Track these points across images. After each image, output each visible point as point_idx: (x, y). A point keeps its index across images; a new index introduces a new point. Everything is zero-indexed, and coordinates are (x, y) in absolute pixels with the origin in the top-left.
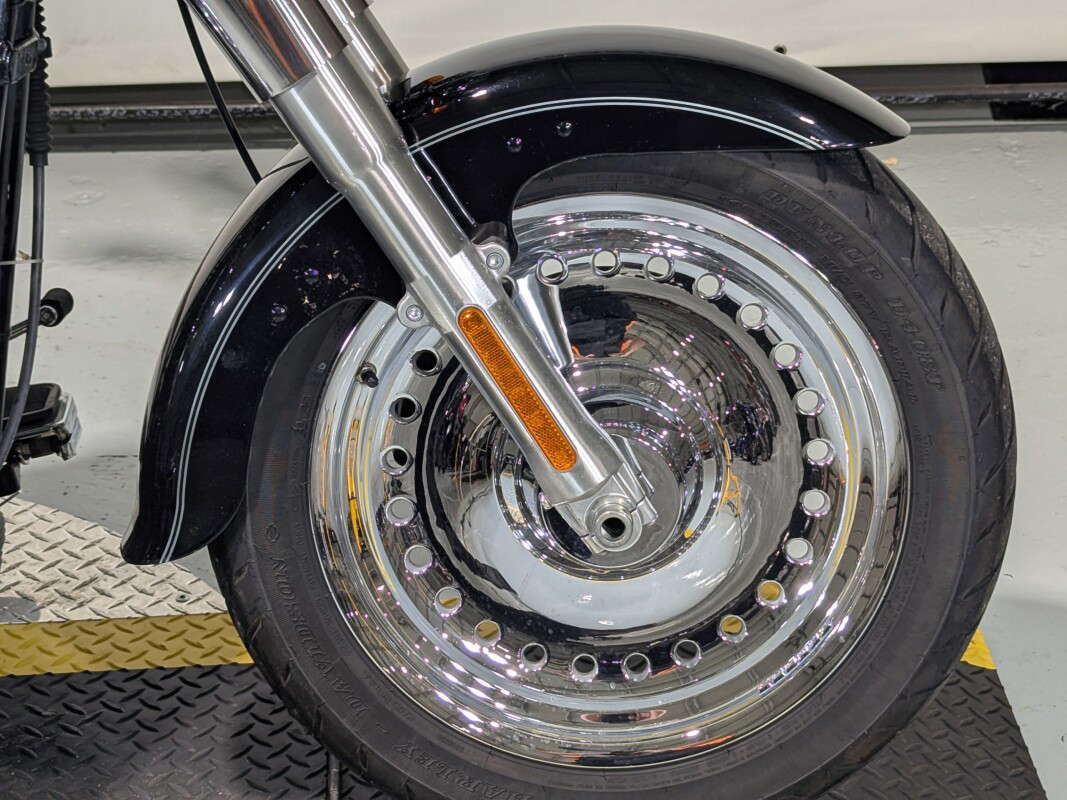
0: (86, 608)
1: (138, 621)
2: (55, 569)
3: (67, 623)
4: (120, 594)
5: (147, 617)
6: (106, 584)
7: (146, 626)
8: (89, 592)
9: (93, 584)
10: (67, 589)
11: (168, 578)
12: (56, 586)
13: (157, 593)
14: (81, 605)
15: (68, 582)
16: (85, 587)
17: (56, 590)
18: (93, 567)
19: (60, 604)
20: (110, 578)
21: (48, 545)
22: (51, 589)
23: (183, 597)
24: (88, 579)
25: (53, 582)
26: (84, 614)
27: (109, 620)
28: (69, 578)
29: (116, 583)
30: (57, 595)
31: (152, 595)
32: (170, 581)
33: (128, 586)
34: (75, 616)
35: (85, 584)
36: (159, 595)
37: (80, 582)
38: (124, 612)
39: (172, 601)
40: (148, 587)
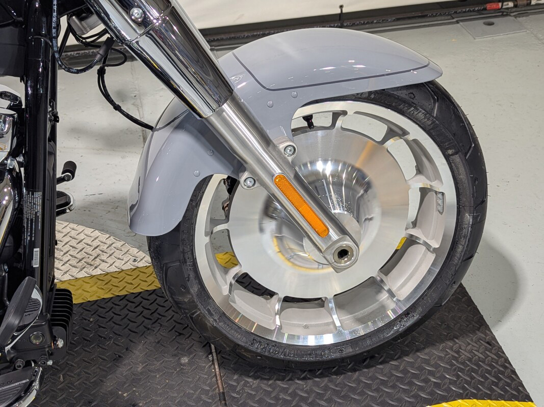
0: (98, 269)
1: (120, 272)
2: (83, 252)
3: (92, 277)
4: (110, 261)
5: (123, 270)
6: (104, 257)
7: (122, 274)
8: (98, 261)
9: (99, 257)
10: (89, 261)
11: (127, 251)
12: (84, 260)
13: (125, 258)
14: (96, 268)
15: (89, 257)
16: (96, 259)
17: (85, 262)
18: (97, 249)
19: (88, 268)
20: (105, 254)
21: (78, 241)
22: (82, 261)
23: (135, 260)
24: (96, 255)
25: (83, 258)
26: (98, 272)
27: (108, 273)
28: (89, 256)
29: (108, 256)
30: (86, 264)
31: (122, 260)
32: (128, 252)
33: (113, 257)
34: (94, 273)
35: (96, 258)
36: (126, 259)
37: (93, 257)
38: (113, 269)
39: (131, 262)
40: (120, 257)
